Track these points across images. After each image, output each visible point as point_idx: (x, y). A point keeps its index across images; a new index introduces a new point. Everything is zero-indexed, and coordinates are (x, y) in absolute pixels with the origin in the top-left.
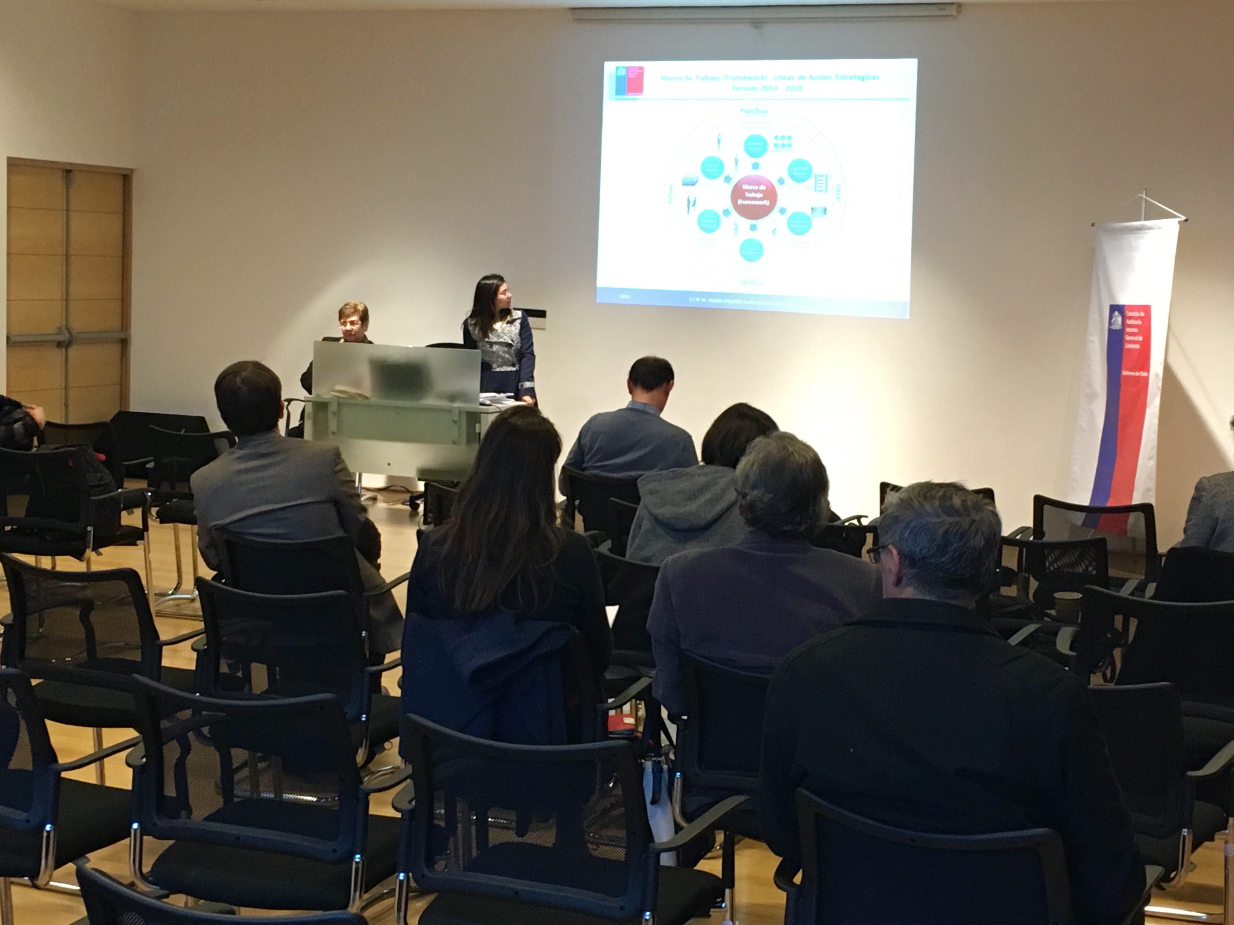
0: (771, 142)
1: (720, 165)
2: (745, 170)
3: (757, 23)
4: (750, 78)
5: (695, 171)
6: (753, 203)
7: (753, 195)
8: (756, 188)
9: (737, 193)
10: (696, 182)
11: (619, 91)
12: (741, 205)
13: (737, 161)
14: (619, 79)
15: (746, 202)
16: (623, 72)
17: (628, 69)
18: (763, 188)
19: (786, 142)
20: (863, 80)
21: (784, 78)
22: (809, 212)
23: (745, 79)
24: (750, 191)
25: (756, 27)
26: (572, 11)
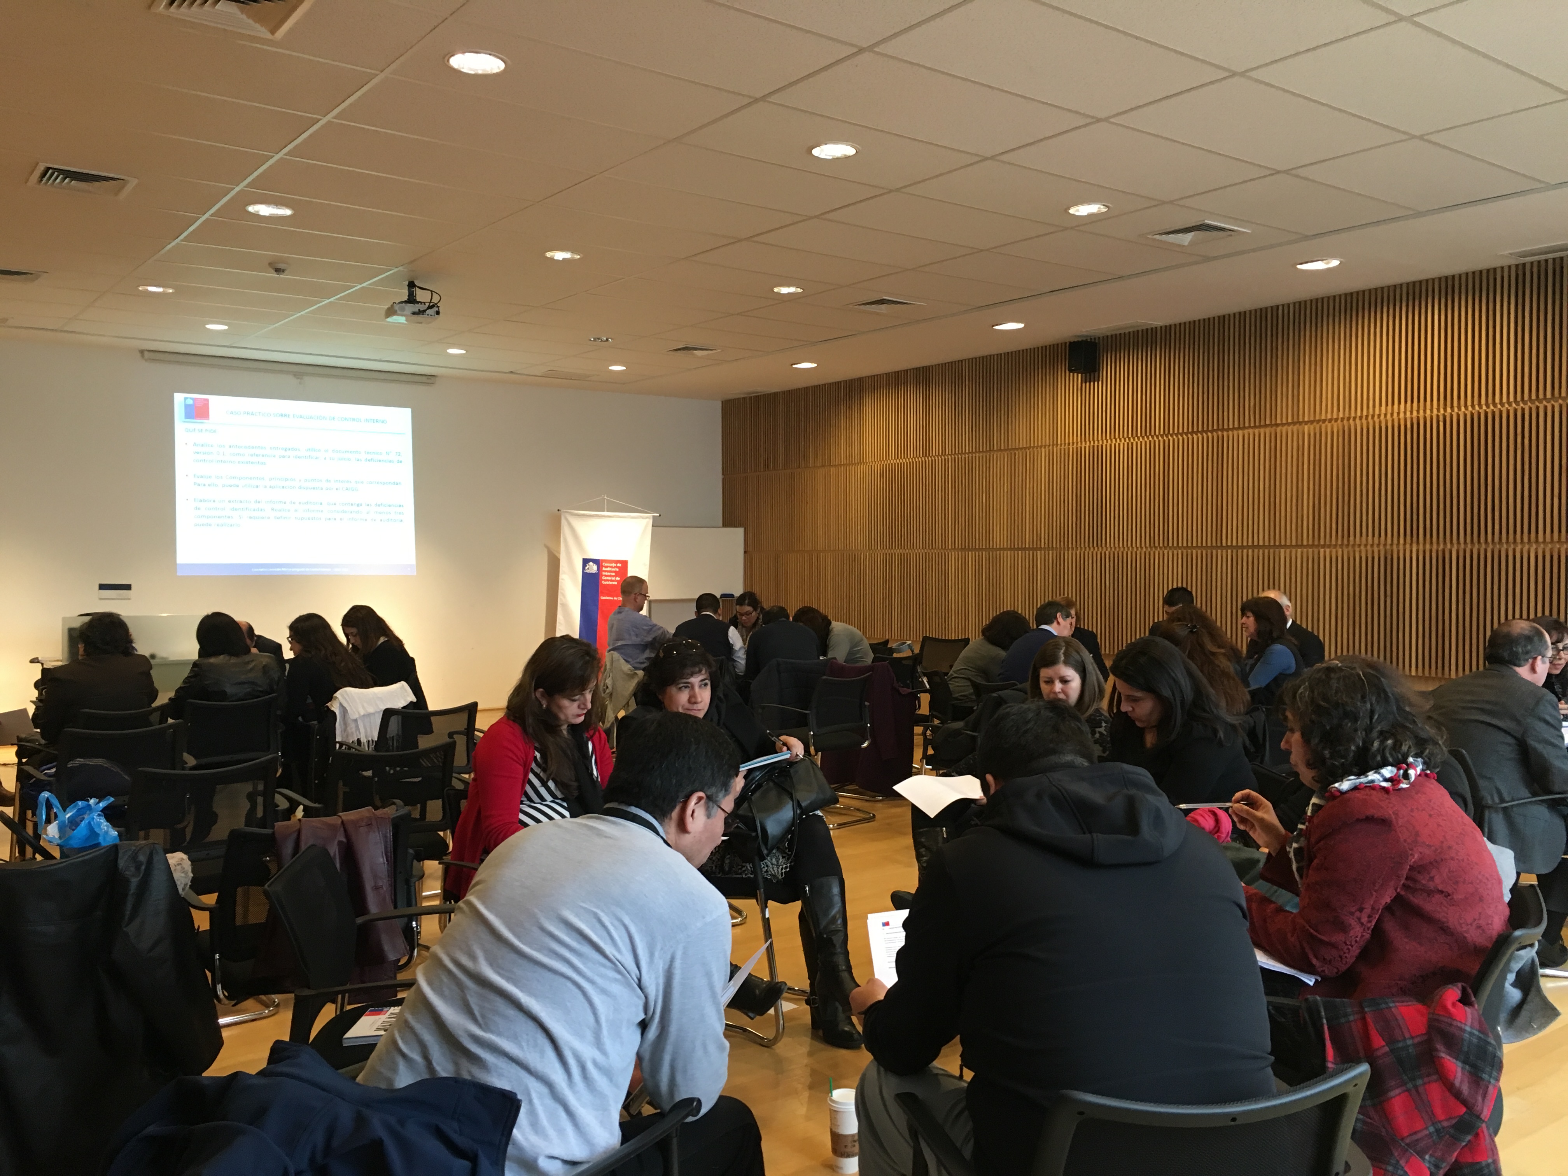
11: (187, 416)
14: (187, 407)
16: (190, 402)
17: (194, 400)
26: (145, 353)
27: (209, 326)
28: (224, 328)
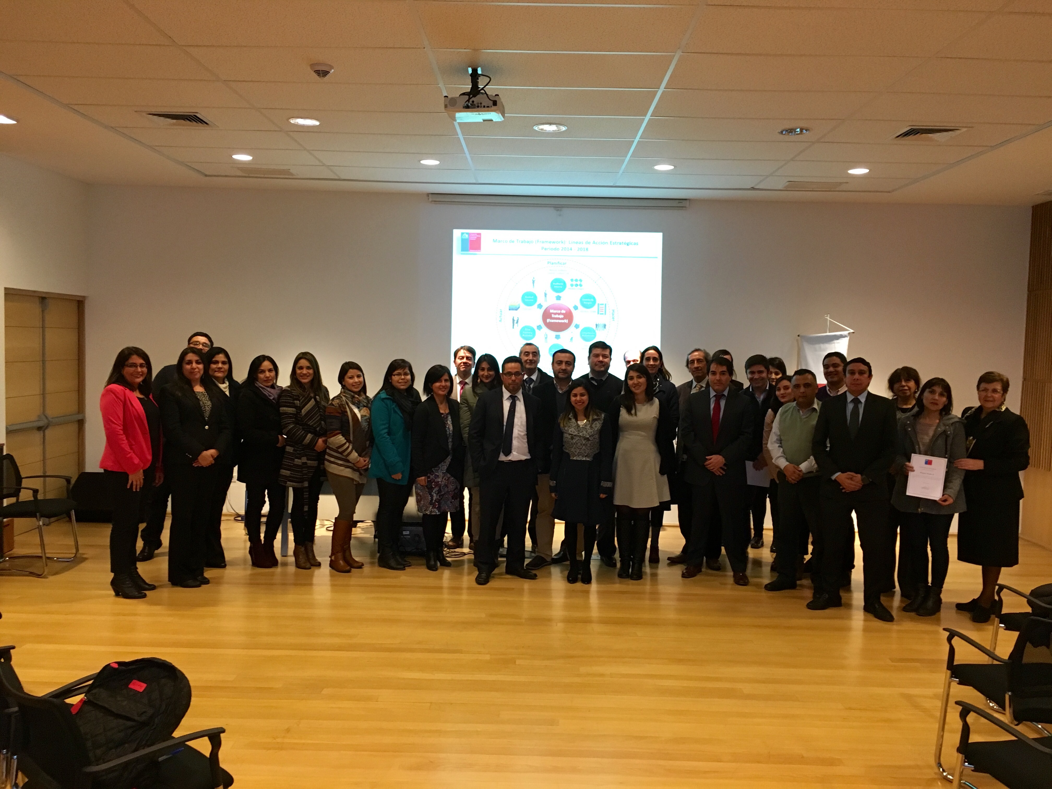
0: (568, 283)
1: (535, 297)
2: (551, 300)
3: (558, 207)
4: (554, 242)
5: (518, 301)
6: (557, 321)
7: (557, 316)
8: (559, 312)
9: (546, 315)
10: (519, 308)
11: (463, 249)
12: (549, 322)
13: (546, 295)
14: (463, 241)
15: (553, 321)
16: (467, 236)
17: (470, 234)
18: (563, 312)
19: (578, 283)
20: (628, 245)
21: (577, 243)
22: (594, 327)
23: (550, 242)
24: (555, 314)
25: (558, 210)
26: (430, 195)
27: (423, 162)
28: (436, 163)
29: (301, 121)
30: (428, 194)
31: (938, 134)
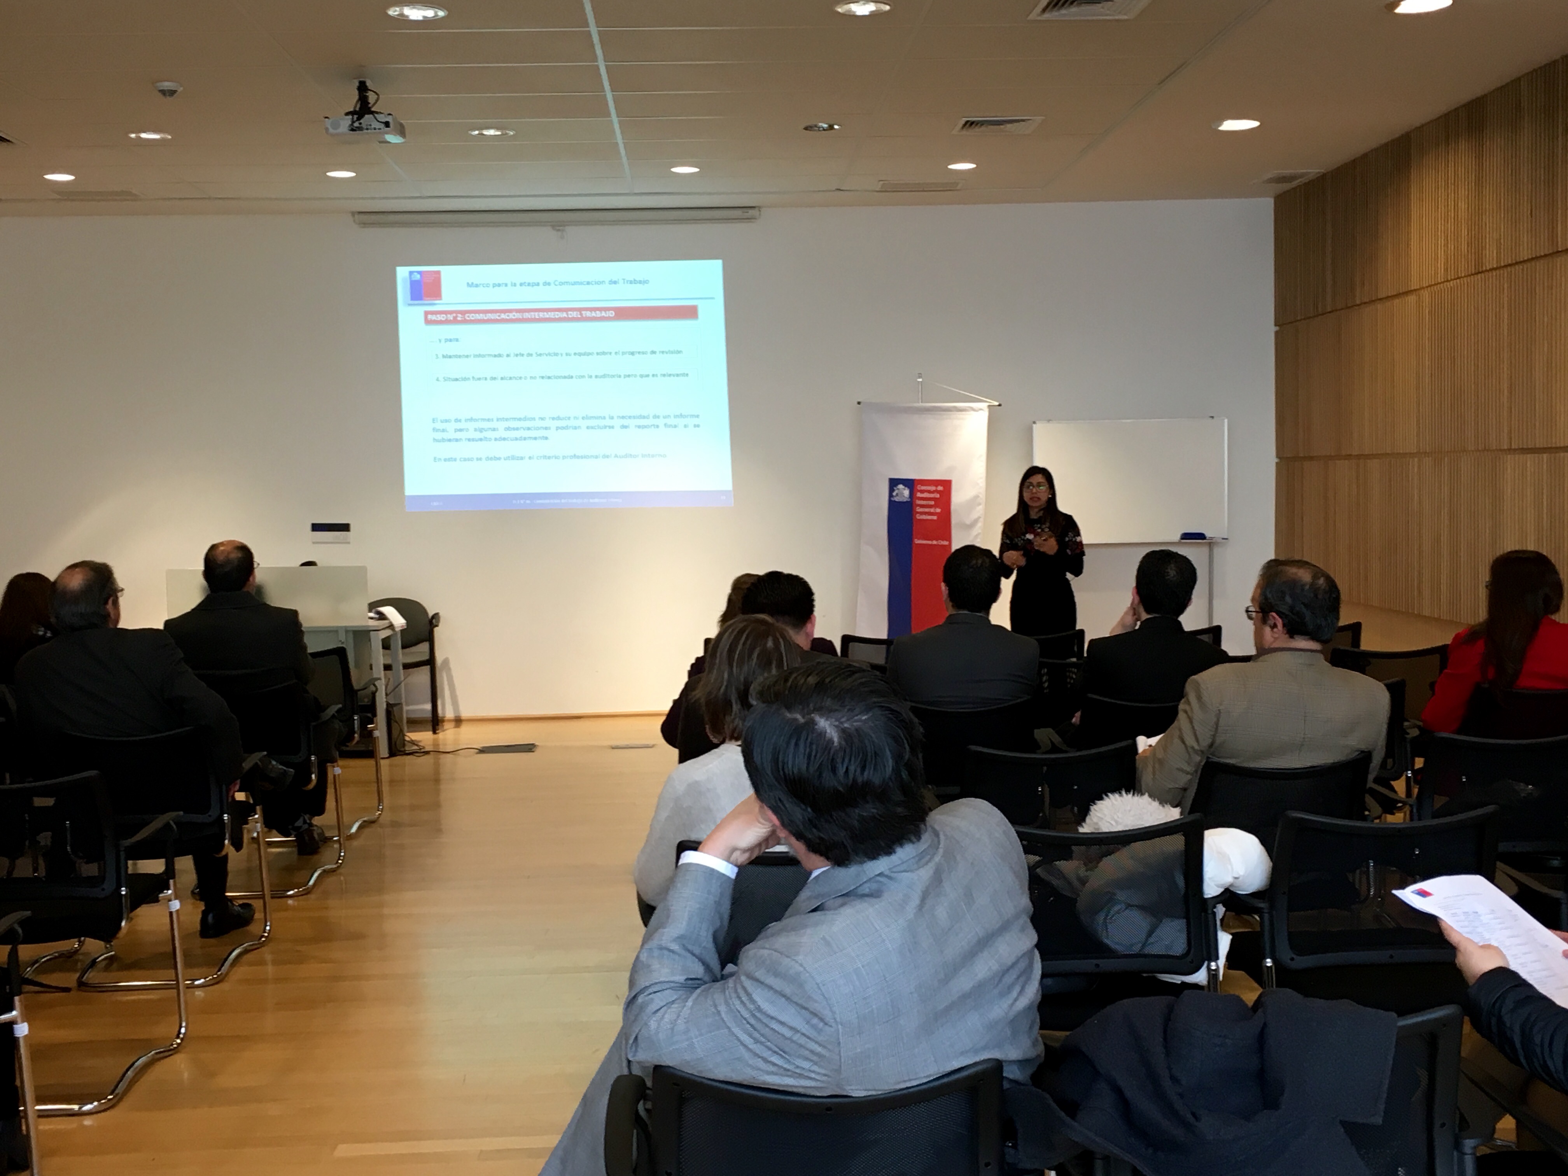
3: (558, 226)
11: (414, 296)
14: (412, 284)
16: (418, 277)
17: (423, 273)
25: (558, 230)
26: (356, 216)
27: (330, 174)
28: (350, 174)
29: (144, 135)
30: (353, 214)
31: (1009, 126)
